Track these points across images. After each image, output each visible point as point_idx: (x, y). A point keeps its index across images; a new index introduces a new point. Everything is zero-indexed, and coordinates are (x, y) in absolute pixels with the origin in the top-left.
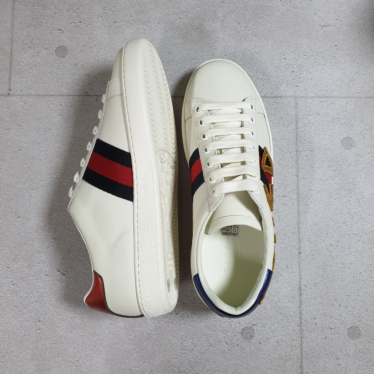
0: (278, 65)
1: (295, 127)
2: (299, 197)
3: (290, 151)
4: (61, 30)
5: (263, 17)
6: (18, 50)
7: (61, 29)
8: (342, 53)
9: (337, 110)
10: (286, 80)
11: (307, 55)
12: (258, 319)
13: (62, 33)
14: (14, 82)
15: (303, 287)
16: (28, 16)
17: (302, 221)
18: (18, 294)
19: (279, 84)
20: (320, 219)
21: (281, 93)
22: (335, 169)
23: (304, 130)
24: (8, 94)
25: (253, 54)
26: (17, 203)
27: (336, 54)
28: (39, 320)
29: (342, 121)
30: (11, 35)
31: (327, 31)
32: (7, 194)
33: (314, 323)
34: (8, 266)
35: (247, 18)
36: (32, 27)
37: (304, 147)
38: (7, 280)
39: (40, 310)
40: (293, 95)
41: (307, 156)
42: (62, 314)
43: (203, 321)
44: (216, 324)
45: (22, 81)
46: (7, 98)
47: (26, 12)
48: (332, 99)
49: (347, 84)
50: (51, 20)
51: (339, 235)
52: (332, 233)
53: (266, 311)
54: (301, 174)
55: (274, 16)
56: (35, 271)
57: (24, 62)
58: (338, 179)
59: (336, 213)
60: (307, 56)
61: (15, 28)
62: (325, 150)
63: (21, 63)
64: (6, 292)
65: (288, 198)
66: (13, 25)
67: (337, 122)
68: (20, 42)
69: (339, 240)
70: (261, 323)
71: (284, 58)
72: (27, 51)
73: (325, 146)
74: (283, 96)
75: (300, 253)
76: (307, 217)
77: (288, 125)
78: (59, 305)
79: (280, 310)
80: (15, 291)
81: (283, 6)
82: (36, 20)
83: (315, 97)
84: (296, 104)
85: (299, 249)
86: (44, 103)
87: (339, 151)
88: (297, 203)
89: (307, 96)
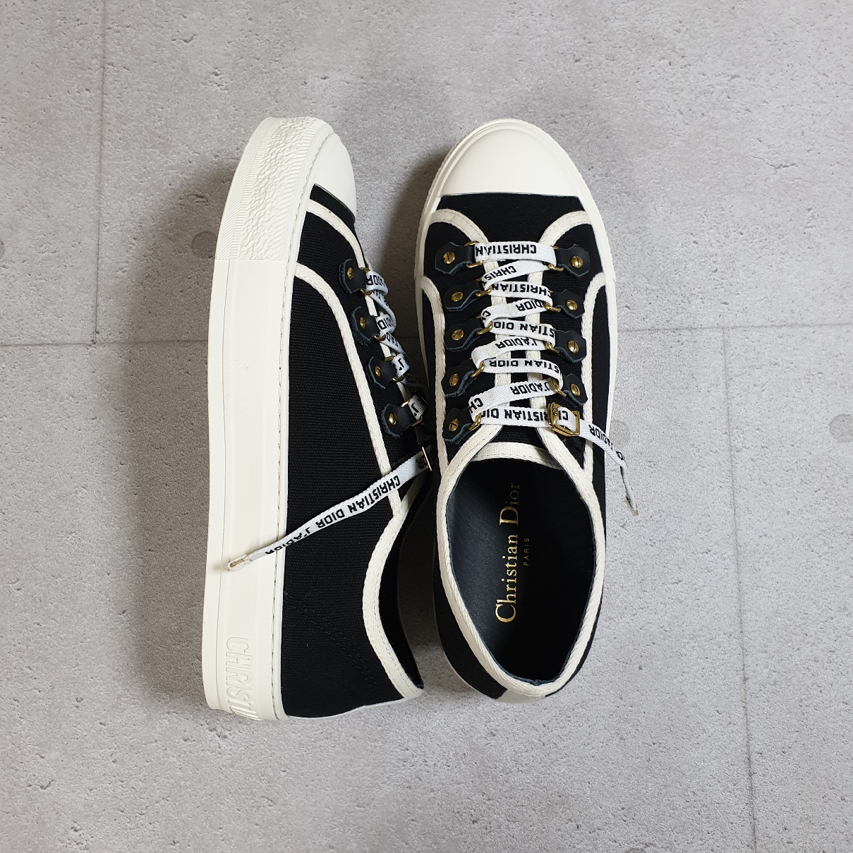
0: (681, 257)
1: (723, 396)
2: (739, 553)
3: (715, 449)
4: (202, 197)
5: (643, 151)
6: (112, 244)
7: (203, 195)
8: (824, 226)
9: (816, 353)
10: (700, 290)
11: (744, 232)
12: (658, 831)
13: (204, 204)
14: (106, 313)
15: (755, 757)
16: (131, 170)
17: (747, 607)
18: (125, 782)
19: (685, 301)
20: (788, 601)
21: (689, 320)
22: (816, 487)
23: (744, 402)
24: (92, 341)
25: (623, 236)
26: (118, 581)
27: (810, 227)
28: (172, 839)
29: (830, 379)
30: (96, 212)
31: (788, 177)
32: (97, 562)
33: (785, 840)
34: (103, 721)
35: (608, 154)
36: (140, 194)
37: (745, 439)
38: (101, 751)
39: (173, 816)
40: (718, 324)
41: (752, 459)
42: (221, 826)
43: (535, 837)
44: (563, 843)
45: (122, 311)
46: (90, 349)
47: (128, 162)
48: (805, 329)
49: (837, 295)
50: (181, 176)
51: (832, 636)
52: (816, 633)
53: (674, 813)
54: (740, 501)
55: (669, 148)
56: (160, 729)
57: (126, 269)
58: (824, 509)
59: (823, 587)
60: (745, 235)
61: (104, 197)
62: (793, 446)
63: (120, 272)
64: (99, 779)
65: (716, 556)
66: (99, 192)
67: (818, 380)
68: (116, 226)
69: (832, 649)
70: (665, 839)
71: (695, 242)
72: (131, 245)
73: (793, 435)
74: (693, 327)
75: (745, 679)
76: (759, 598)
77: (708, 391)
78: (215, 805)
79: (705, 808)
80: (118, 775)
81: (687, 124)
82: (149, 178)
83: (766, 327)
84: (725, 343)
85: (743, 670)
86: (170, 359)
87: (825, 446)
88: (734, 566)
89: (748, 324)
